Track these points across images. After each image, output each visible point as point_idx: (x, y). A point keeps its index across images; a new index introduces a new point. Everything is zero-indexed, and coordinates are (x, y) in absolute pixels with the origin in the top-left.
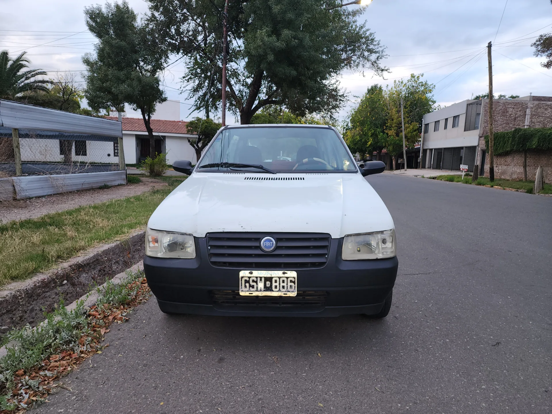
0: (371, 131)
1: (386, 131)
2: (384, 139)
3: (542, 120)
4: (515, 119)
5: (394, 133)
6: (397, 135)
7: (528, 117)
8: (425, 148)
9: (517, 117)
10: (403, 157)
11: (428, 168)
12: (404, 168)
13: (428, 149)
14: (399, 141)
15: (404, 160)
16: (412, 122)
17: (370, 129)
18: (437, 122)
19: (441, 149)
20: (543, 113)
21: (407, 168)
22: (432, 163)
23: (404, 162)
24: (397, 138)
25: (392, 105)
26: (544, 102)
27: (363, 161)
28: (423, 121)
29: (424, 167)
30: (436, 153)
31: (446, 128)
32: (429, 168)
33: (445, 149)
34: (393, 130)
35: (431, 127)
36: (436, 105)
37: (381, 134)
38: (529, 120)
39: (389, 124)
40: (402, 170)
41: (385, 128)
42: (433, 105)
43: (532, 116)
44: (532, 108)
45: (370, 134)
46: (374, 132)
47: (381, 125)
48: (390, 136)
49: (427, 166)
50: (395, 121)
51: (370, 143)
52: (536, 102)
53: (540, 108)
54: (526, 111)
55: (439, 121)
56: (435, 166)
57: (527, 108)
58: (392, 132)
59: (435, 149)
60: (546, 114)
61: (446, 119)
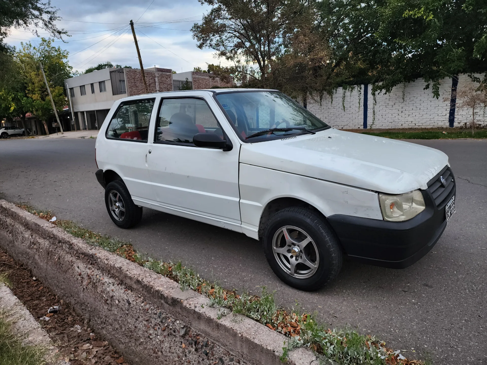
0: (10, 95)
1: (30, 96)
2: (29, 103)
3: (166, 86)
4: (150, 85)
5: (39, 97)
6: (43, 99)
7: (157, 84)
8: (76, 111)
9: (151, 84)
10: (56, 121)
11: (83, 129)
12: (60, 131)
13: (79, 112)
14: (47, 105)
15: (58, 123)
16: (55, 86)
17: (9, 93)
18: (82, 87)
19: (94, 111)
20: (165, 81)
21: (64, 131)
22: (87, 124)
23: (59, 125)
24: (43, 102)
25: (29, 69)
26: (165, 73)
27: (4, 129)
28: (67, 85)
29: (79, 129)
30: (89, 115)
31: (93, 92)
32: (85, 129)
33: (97, 111)
34: (37, 94)
35: (77, 91)
36: (74, 70)
37: (25, 98)
38: (158, 86)
39: (30, 88)
40: (58, 133)
41: (27, 92)
42: (71, 70)
43: (160, 83)
44: (158, 77)
45: (10, 98)
46: (15, 96)
47: (21, 89)
48: (35, 100)
49: (81, 128)
50: (36, 85)
51: (12, 108)
52: (160, 73)
53: (163, 77)
54: (155, 80)
55: (84, 86)
56: (90, 127)
57: (155, 77)
58: (36, 96)
59: (87, 112)
60: (167, 82)
61: (91, 84)
